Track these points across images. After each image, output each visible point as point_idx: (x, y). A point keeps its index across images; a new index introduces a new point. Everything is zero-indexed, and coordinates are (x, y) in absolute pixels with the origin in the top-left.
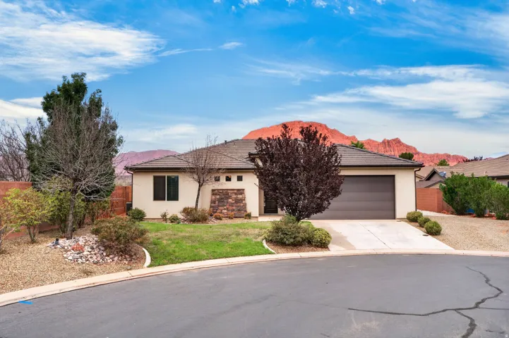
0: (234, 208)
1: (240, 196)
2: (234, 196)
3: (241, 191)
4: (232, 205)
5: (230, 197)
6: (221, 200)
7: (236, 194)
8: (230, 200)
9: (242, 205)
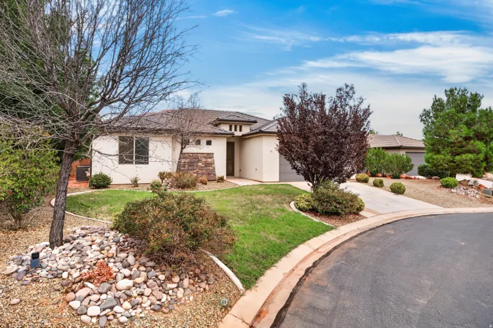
0: (204, 171)
1: (209, 160)
2: (204, 160)
3: (210, 155)
4: (201, 168)
5: (199, 161)
6: (191, 164)
7: (205, 158)
8: (200, 164)
9: (211, 168)
